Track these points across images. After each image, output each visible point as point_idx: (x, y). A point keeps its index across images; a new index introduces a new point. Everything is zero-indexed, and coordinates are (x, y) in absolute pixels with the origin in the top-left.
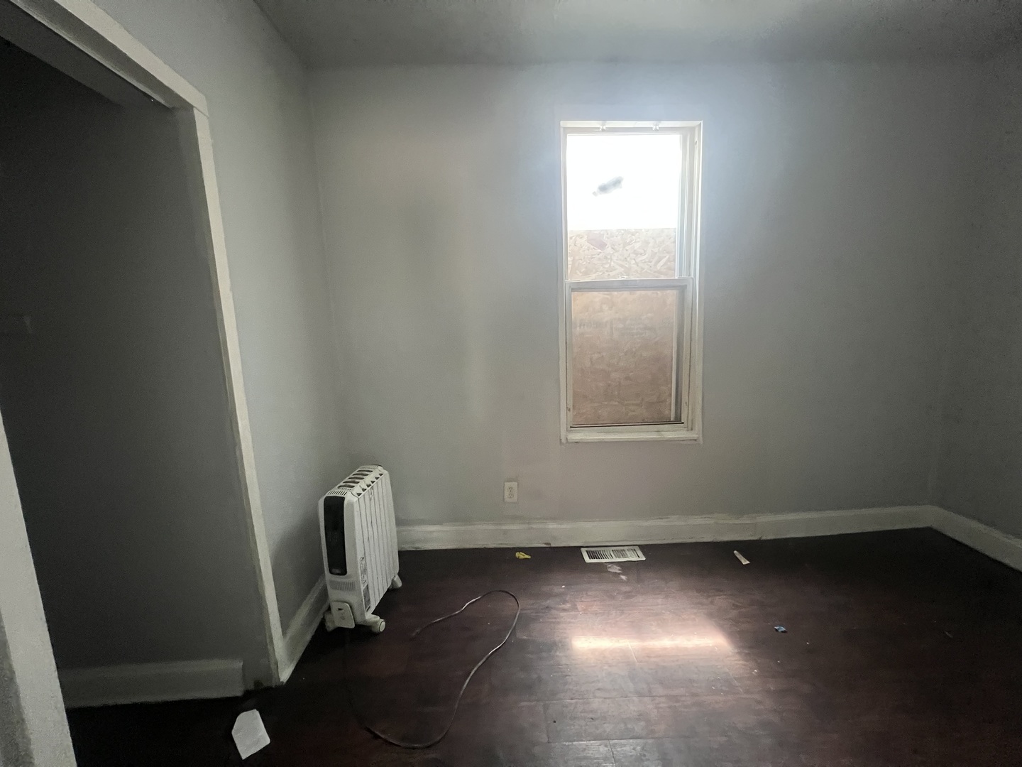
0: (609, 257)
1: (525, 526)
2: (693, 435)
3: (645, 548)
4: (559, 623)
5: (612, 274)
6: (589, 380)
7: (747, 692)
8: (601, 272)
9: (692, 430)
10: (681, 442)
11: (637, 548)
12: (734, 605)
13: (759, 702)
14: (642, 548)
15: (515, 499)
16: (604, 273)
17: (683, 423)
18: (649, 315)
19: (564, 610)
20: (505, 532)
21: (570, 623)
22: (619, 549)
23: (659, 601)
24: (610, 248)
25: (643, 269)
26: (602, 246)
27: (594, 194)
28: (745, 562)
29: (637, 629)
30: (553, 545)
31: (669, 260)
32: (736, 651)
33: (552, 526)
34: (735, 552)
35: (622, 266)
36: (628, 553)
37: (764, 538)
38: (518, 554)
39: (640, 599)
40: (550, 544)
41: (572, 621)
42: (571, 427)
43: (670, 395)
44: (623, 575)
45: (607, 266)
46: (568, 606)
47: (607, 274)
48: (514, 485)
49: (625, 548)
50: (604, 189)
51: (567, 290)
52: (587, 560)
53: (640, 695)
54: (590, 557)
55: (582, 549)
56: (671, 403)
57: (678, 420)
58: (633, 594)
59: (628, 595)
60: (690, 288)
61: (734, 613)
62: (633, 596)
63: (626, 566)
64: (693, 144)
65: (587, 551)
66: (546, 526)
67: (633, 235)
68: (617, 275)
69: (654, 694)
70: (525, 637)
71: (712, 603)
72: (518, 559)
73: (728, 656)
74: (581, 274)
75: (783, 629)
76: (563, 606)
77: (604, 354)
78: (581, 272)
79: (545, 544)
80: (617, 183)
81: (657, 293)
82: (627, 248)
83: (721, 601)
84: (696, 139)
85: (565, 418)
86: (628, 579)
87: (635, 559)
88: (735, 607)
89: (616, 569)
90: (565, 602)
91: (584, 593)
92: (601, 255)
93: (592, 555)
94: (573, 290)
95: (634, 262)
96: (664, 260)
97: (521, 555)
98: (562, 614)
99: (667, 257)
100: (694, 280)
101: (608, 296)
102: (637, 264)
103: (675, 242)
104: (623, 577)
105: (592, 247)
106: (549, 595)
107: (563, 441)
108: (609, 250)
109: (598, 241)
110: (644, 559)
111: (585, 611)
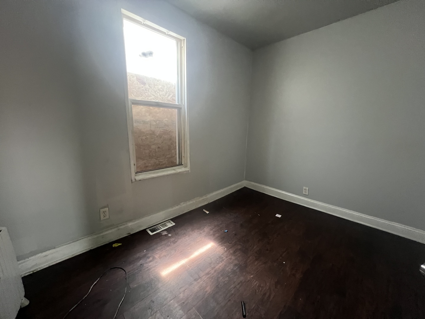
0: (147, 90)
1: (116, 229)
2: (187, 169)
3: (173, 220)
4: (149, 269)
5: (150, 98)
6: (142, 149)
7: (226, 258)
8: (144, 96)
9: (186, 167)
10: (183, 173)
11: (170, 221)
12: (210, 229)
13: (231, 259)
14: (172, 220)
15: (107, 217)
16: (146, 97)
17: (183, 165)
18: (166, 119)
19: (151, 261)
20: (103, 237)
21: (155, 266)
22: (163, 223)
23: (187, 239)
24: (148, 85)
25: (163, 98)
26: (144, 84)
27: (140, 55)
28: (208, 212)
29: (184, 254)
30: (132, 233)
31: (173, 96)
32: (218, 244)
33: (130, 224)
34: (204, 210)
35: (154, 95)
36: (167, 224)
37: (210, 202)
38: (114, 245)
39: (180, 241)
40: (130, 233)
41: (156, 264)
42: (136, 173)
43: (176, 154)
44: (169, 234)
45: (147, 94)
46: (151, 258)
47: (147, 98)
48: (107, 209)
49: (165, 222)
50: (144, 54)
51: (130, 103)
52: (151, 234)
53: (196, 280)
54: (152, 232)
55: (147, 230)
56: (176, 157)
57: (180, 164)
58: (176, 240)
59: (174, 242)
60: (183, 109)
61: (212, 232)
62: (176, 242)
63: (169, 230)
64: (181, 48)
65: (150, 230)
66: (127, 225)
67: (158, 81)
68: (151, 99)
69: (201, 277)
70: (135, 286)
71: (204, 231)
72: (115, 247)
73: (216, 248)
74: (134, 96)
75: (227, 231)
76: (149, 260)
77: (148, 137)
78: (134, 95)
79: (127, 234)
80: (151, 54)
81: (169, 110)
82: (156, 87)
83: (207, 229)
84: (183, 45)
85: (133, 169)
86: (172, 235)
87: (172, 225)
88: (211, 230)
89: (165, 233)
90: (148, 258)
91: (156, 249)
92: (143, 88)
93: (152, 231)
94: (133, 103)
95: (158, 94)
96: (171, 95)
97: (115, 245)
98: (150, 264)
99: (172, 94)
100: (184, 106)
101: (148, 109)
102: (160, 95)
103: (175, 88)
104: (170, 235)
105: (139, 83)
106: (140, 258)
107: (133, 180)
108: (147, 86)
109: (142, 81)
110: (175, 224)
111: (160, 258)
